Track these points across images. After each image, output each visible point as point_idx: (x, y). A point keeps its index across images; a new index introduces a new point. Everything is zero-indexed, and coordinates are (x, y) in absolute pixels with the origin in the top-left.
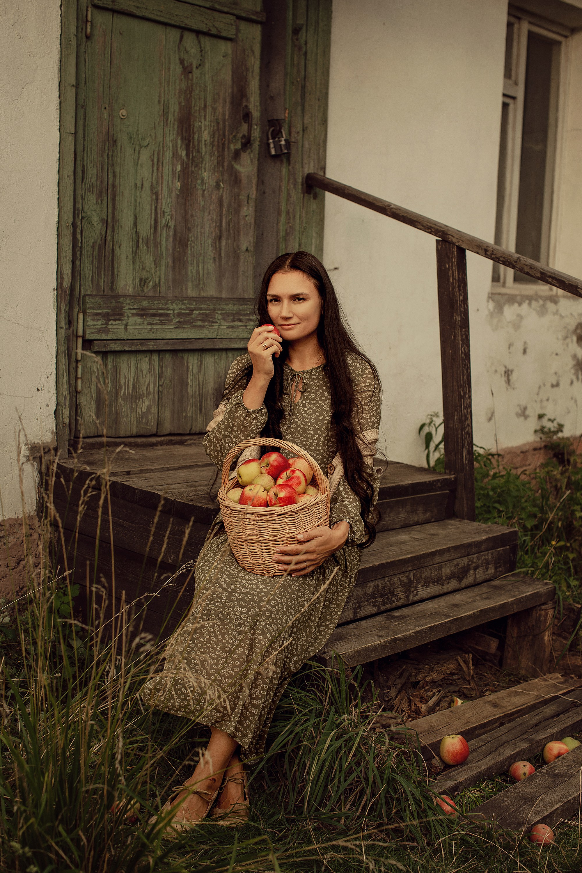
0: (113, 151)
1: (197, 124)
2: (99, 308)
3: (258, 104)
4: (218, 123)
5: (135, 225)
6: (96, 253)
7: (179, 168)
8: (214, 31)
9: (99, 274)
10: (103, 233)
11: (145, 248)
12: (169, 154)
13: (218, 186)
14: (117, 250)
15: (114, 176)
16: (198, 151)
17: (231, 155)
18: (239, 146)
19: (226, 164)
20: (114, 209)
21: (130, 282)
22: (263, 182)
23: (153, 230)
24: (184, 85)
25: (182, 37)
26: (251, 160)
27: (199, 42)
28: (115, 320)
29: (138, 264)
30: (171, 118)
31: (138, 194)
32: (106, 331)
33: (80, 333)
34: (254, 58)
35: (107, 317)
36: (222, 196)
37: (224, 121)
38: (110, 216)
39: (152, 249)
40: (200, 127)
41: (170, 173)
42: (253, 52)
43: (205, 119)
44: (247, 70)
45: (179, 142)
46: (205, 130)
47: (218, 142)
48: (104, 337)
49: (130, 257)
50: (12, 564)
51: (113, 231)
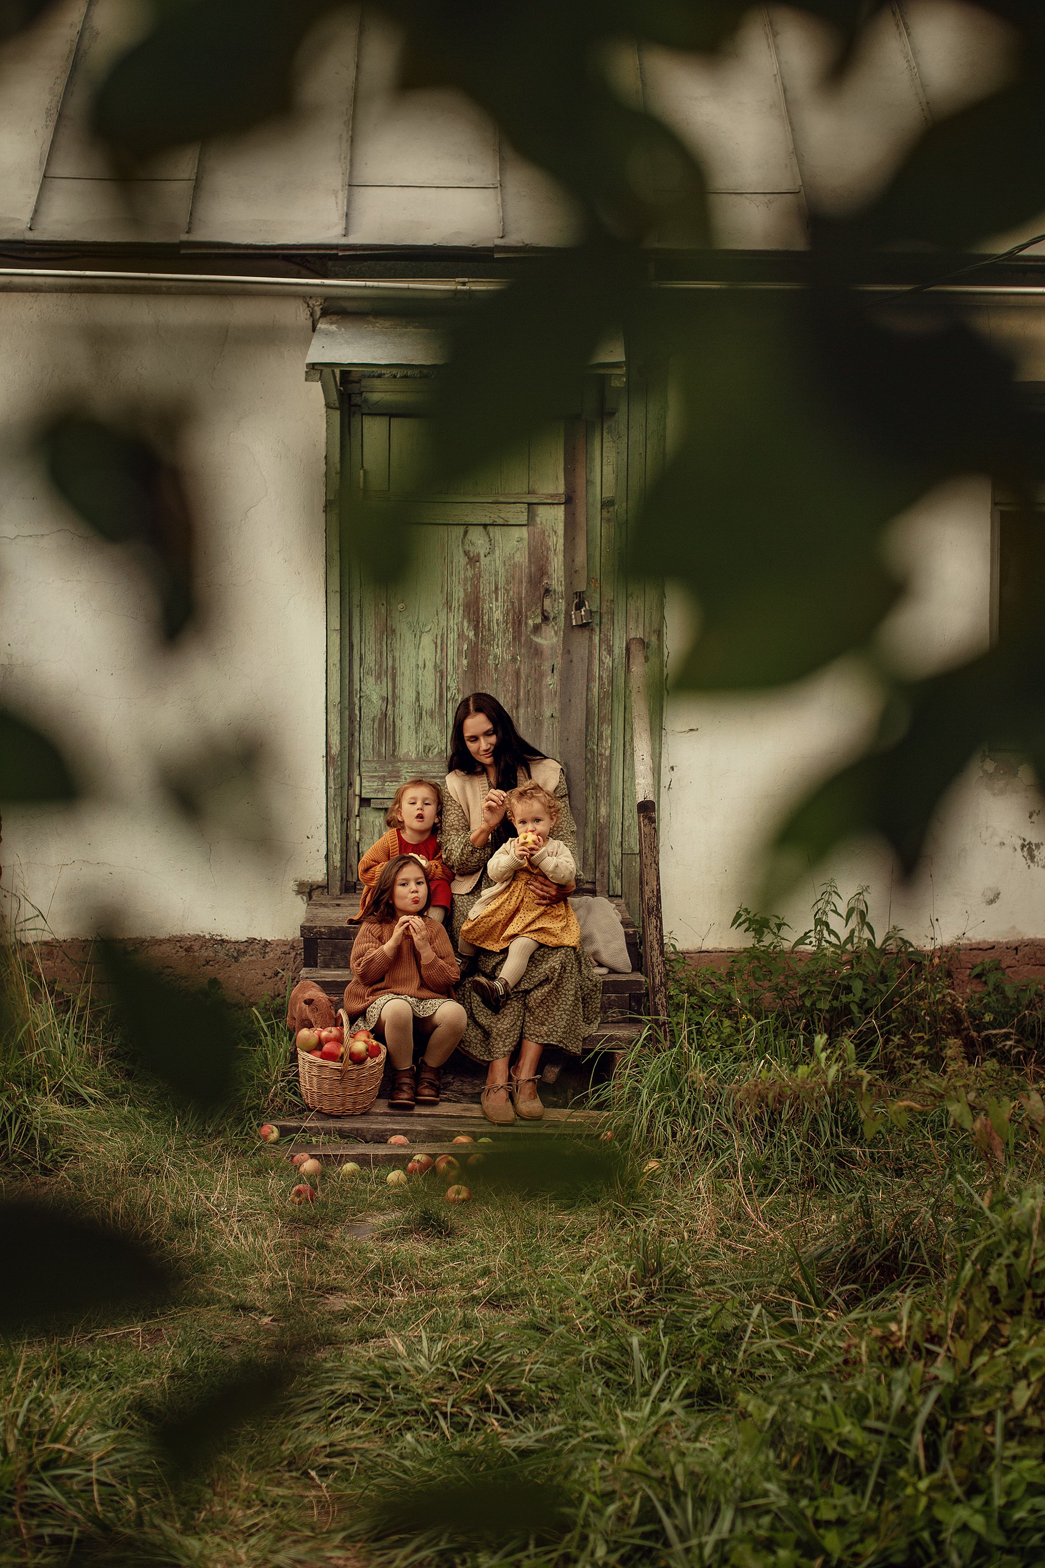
0: (392, 639)
1: (486, 606)
2: (376, 771)
3: (562, 579)
4: (513, 603)
5: (418, 699)
6: (376, 726)
7: (465, 647)
8: (500, 521)
9: (380, 744)
10: (384, 708)
11: (429, 719)
12: (453, 636)
13: (514, 659)
14: (398, 722)
15: (394, 660)
16: (489, 630)
17: (529, 629)
18: (539, 620)
19: (523, 639)
20: (394, 688)
21: (413, 749)
22: (569, 652)
23: (438, 703)
24: (470, 574)
25: (466, 533)
26: (556, 633)
27: (488, 533)
28: (392, 782)
29: (420, 734)
30: (455, 604)
31: (420, 673)
32: (383, 791)
33: (357, 792)
34: (557, 537)
35: (383, 779)
36: (519, 669)
37: (520, 600)
38: (390, 694)
39: (437, 720)
40: (491, 608)
41: (456, 652)
42: (556, 532)
43: (497, 600)
44: (548, 549)
45: (466, 624)
46: (497, 610)
47: (513, 619)
48: (380, 796)
49: (413, 727)
50: (269, 974)
51: (394, 706)
